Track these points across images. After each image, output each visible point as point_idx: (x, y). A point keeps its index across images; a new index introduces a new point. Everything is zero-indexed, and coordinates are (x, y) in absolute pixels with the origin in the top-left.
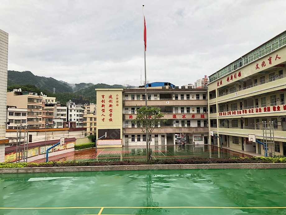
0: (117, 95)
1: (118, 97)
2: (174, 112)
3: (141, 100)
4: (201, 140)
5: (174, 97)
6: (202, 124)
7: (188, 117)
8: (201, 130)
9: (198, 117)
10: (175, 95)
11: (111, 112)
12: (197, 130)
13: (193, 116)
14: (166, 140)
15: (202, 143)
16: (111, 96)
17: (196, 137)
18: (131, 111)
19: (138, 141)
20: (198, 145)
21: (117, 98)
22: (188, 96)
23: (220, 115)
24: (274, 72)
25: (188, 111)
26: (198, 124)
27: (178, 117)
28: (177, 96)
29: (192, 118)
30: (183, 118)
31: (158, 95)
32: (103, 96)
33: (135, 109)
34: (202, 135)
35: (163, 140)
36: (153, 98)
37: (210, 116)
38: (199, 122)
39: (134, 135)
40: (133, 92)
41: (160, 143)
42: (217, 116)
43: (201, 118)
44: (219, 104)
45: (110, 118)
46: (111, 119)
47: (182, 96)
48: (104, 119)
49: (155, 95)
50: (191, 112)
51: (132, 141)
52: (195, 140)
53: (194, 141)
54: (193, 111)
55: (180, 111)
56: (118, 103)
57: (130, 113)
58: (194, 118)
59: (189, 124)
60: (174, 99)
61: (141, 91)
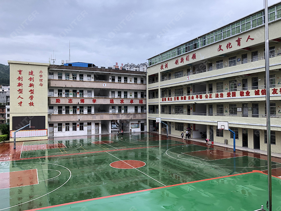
0: (41, 72)
1: (42, 74)
2: (110, 97)
3: (70, 80)
4: (138, 127)
5: (110, 79)
6: (139, 110)
7: (126, 102)
8: (139, 117)
9: (136, 102)
10: (112, 77)
11: (32, 93)
12: (135, 116)
13: (132, 101)
14: (100, 128)
15: (139, 130)
16: (32, 72)
17: (133, 124)
18: (57, 93)
19: (66, 130)
20: (135, 132)
21: (41, 76)
22: (126, 79)
23: (163, 101)
24: (236, 55)
25: (126, 96)
26: (135, 110)
27: (116, 102)
28: (114, 78)
29: (131, 104)
30: (121, 104)
31: (93, 76)
32: (20, 72)
33: (63, 92)
34: (139, 122)
35: (97, 129)
36: (85, 78)
37: (149, 102)
38: (136, 107)
39: (62, 124)
40: (61, 69)
41: (93, 132)
42: (159, 101)
43: (139, 104)
44: (162, 89)
45: (30, 101)
46: (32, 103)
47: (120, 78)
48: (21, 102)
49: (89, 76)
50: (129, 96)
51: (58, 131)
52: (132, 127)
53: (130, 128)
54: (130, 96)
55: (116, 95)
56: (41, 82)
57: (56, 95)
58: (133, 104)
59: (126, 111)
60: (110, 81)
61: (72, 69)
